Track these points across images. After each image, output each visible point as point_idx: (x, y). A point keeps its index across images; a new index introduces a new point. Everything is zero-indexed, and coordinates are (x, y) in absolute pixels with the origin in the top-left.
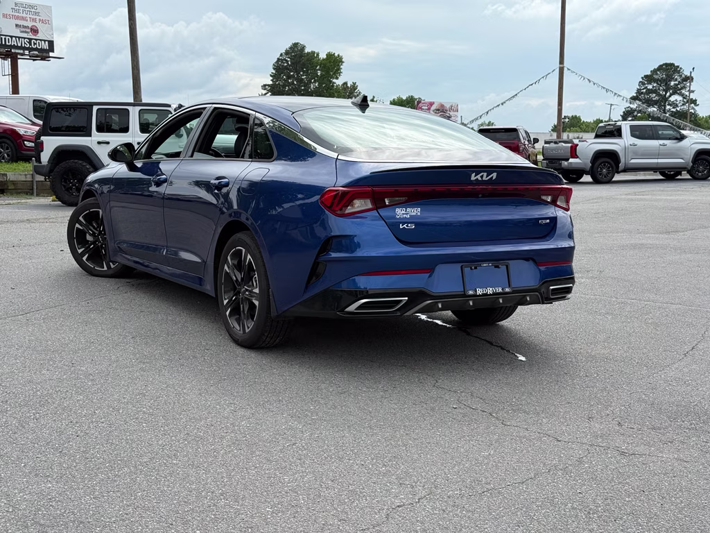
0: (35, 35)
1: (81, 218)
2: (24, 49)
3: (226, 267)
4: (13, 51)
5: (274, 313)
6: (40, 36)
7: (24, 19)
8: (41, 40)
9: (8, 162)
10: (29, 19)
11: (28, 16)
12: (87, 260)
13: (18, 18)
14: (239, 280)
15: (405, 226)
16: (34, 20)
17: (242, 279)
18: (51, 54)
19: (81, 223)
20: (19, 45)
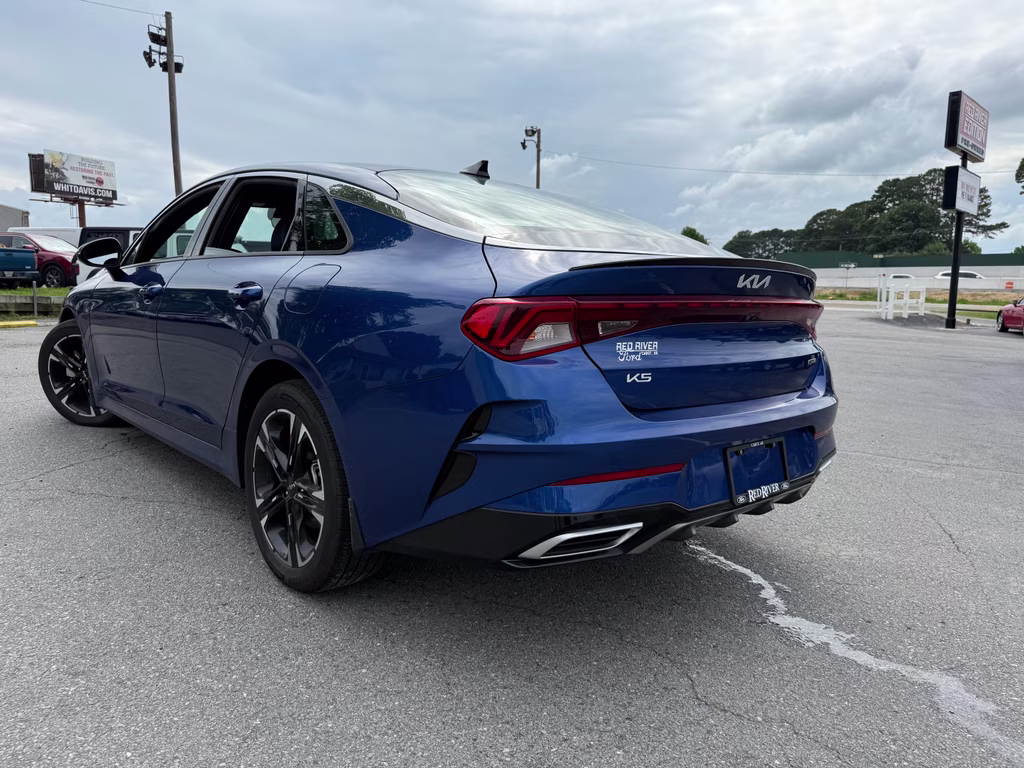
0: (101, 186)
1: (56, 347)
2: (91, 196)
3: (259, 442)
4: (80, 198)
5: (356, 543)
6: (104, 186)
7: (90, 171)
8: (105, 190)
9: (56, 287)
10: (95, 172)
11: (94, 169)
12: (68, 402)
13: (85, 170)
14: (285, 468)
15: (635, 378)
16: (100, 173)
17: (290, 468)
18: (114, 202)
19: (56, 354)
20: (86, 193)
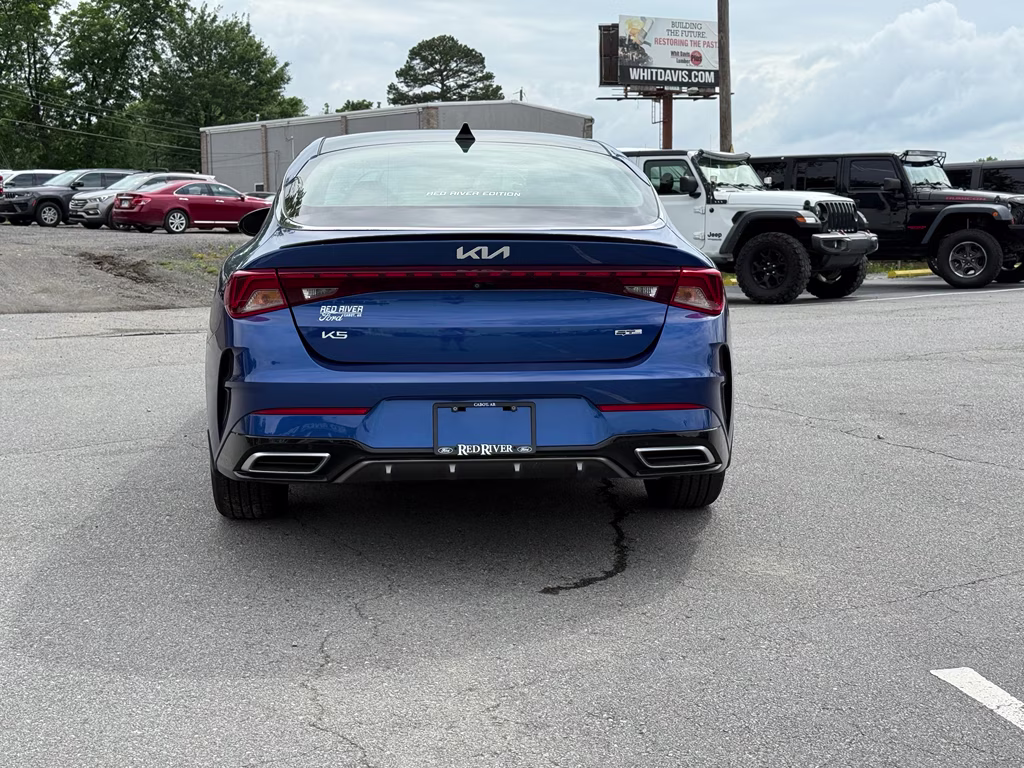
0: (697, 65)
2: (682, 84)
4: (666, 88)
6: (704, 65)
7: (683, 43)
8: (705, 71)
10: (689, 43)
11: (689, 38)
13: (675, 42)
15: (330, 335)
16: (697, 44)
20: (675, 80)
